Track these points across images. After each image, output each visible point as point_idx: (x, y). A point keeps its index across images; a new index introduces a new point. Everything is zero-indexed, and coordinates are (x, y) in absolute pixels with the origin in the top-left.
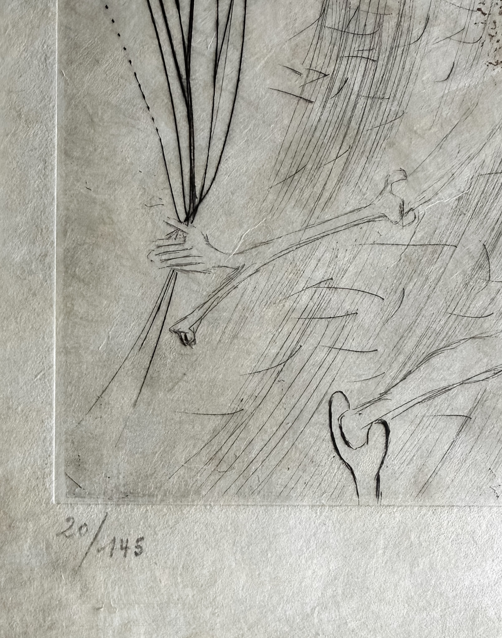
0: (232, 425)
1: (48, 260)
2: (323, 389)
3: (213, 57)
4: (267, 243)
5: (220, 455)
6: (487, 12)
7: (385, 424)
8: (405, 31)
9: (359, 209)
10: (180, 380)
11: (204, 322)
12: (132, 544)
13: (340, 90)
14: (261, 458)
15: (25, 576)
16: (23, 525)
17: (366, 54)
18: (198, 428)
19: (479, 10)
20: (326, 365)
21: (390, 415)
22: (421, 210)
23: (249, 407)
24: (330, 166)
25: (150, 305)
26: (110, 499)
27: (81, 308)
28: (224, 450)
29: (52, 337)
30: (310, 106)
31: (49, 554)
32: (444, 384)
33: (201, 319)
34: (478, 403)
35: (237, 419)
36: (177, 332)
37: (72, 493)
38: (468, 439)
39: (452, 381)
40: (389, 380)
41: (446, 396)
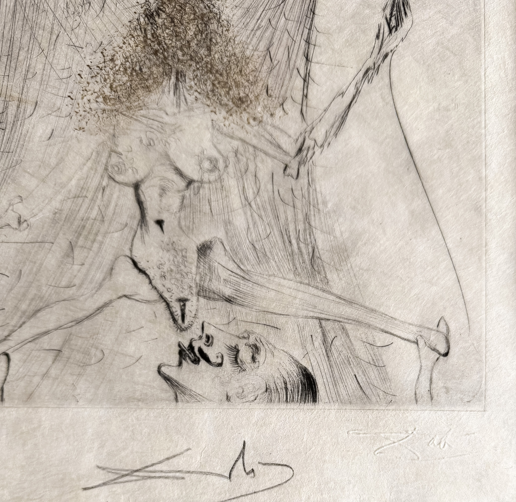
6: (74, 98)
7: (7, 355)
8: (22, 110)
19: (69, 96)
21: (12, 350)
22: (32, 220)
32: (44, 330)
34: (66, 341)
38: (59, 365)
39: (51, 328)
40: (11, 328)
41: (46, 338)
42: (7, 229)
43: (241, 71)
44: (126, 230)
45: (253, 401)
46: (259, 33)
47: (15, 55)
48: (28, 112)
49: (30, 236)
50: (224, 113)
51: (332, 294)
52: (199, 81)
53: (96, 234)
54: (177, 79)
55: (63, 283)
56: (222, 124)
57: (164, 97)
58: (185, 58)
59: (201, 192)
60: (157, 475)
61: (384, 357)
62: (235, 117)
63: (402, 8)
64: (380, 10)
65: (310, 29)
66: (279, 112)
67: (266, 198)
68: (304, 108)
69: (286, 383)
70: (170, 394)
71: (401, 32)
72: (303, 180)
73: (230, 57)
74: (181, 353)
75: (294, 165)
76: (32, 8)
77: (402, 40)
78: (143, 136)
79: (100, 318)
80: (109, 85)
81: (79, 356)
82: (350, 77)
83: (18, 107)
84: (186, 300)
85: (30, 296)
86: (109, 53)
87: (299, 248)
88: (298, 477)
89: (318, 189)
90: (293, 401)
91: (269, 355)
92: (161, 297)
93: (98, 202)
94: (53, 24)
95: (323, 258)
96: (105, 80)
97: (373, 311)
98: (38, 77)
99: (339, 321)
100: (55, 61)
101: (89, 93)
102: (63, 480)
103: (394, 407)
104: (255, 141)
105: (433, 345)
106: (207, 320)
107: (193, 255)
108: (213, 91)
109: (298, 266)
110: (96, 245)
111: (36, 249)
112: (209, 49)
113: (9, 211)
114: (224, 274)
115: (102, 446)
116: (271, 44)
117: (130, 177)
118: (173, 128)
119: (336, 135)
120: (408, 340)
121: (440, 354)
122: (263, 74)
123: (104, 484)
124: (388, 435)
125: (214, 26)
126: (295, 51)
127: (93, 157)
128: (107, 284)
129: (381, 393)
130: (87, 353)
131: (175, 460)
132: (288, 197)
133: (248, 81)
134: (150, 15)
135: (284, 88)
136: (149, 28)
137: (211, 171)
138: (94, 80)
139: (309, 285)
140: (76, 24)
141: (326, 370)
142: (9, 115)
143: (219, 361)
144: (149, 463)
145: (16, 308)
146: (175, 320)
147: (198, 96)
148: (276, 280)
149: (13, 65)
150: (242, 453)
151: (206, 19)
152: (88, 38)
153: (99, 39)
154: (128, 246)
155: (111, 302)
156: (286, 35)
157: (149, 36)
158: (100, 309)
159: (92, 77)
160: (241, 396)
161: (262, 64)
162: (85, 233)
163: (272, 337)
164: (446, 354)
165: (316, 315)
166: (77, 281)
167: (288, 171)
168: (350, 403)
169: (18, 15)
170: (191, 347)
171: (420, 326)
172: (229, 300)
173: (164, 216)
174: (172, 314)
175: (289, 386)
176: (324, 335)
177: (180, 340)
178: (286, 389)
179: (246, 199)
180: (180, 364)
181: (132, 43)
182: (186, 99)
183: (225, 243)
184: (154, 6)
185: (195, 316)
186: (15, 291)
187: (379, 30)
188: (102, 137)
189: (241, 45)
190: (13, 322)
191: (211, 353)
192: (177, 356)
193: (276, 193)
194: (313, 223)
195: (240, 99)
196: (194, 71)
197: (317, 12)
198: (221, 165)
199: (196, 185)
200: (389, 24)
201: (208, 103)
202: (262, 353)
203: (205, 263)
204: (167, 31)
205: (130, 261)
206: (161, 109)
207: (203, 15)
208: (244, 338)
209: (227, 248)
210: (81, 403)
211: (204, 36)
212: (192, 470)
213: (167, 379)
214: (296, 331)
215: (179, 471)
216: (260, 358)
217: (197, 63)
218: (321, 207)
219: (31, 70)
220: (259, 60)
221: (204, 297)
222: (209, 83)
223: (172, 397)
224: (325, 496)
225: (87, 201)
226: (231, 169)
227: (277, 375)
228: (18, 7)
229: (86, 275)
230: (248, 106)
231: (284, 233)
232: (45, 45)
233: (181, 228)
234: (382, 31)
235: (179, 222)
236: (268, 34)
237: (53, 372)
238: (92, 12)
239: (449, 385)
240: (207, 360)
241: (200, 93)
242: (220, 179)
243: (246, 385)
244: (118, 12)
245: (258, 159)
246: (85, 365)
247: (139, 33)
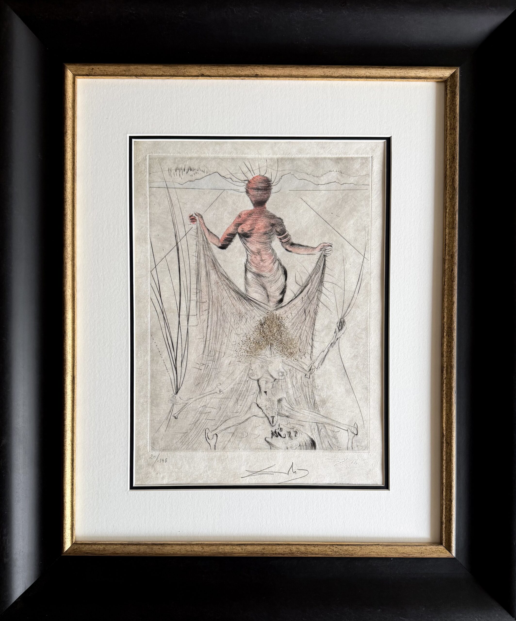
0: (185, 435)
1: (147, 402)
2: (204, 427)
3: (181, 361)
4: (192, 398)
5: (183, 441)
6: (237, 351)
7: (217, 435)
9: (211, 391)
10: (175, 426)
11: (180, 414)
12: (165, 460)
13: (207, 367)
14: (191, 442)
15: (142, 467)
16: (142, 456)
17: (212, 360)
18: (178, 436)
19: (235, 351)
20: (205, 423)
21: (218, 433)
22: (224, 391)
23: (189, 431)
24: (205, 383)
25: (168, 411)
26: (160, 451)
27: (154, 412)
28: (184, 440)
29: (148, 417)
30: (201, 370)
31: (147, 462)
32: (228, 426)
33: (179, 414)
34: (236, 430)
35: (186, 434)
36: (174, 416)
37: (152, 450)
38: (234, 438)
39: (230, 426)
40: (217, 426)
41: (229, 429)
42: (216, 394)
43: (291, 343)
44: (255, 394)
45: (295, 449)
46: (297, 331)
47: (218, 337)
48: (222, 356)
49: (223, 396)
50: (286, 357)
51: (320, 415)
52: (278, 346)
53: (245, 396)
54: (271, 346)
55: (235, 412)
56: (285, 361)
57: (267, 352)
58: (273, 339)
59: (279, 383)
60: (265, 473)
61: (337, 435)
62: (290, 359)
63: (343, 323)
64: (336, 324)
65: (313, 330)
66: (303, 357)
67: (299, 385)
68: (311, 356)
69: (306, 444)
70: (269, 447)
71: (343, 331)
72: (311, 379)
73: (288, 339)
74: (272, 434)
75: (308, 374)
76: (223, 321)
77: (343, 334)
78: (260, 364)
79: (246, 423)
80: (248, 347)
81: (240, 435)
82: (326, 346)
83: (219, 354)
84: (274, 417)
85: (224, 416)
86: (248, 337)
87: (310, 400)
88: (310, 474)
89: (316, 382)
90: (308, 449)
91: (300, 434)
92: (266, 416)
93: (246, 385)
94: (230, 327)
95: (318, 403)
96: (247, 346)
97: (333, 420)
98: (225, 344)
99: (323, 424)
100: (231, 339)
101: (242, 350)
102: (235, 475)
103: (340, 451)
104: (296, 367)
105: (353, 431)
106: (281, 423)
107: (276, 403)
108: (282, 350)
109: (310, 406)
110: (245, 399)
111: (225, 400)
112: (281, 336)
113: (217, 388)
114: (286, 408)
115: (247, 464)
116: (301, 335)
117: (256, 378)
118: (270, 362)
119: (321, 365)
120: (345, 430)
121: (355, 434)
122: (298, 345)
123: (248, 476)
124: (339, 460)
125: (282, 329)
126: (309, 337)
127: (244, 371)
128: (249, 412)
129: (336, 447)
130: (242, 434)
131: (270, 468)
132: (306, 384)
133: (293, 347)
134: (262, 325)
135: (305, 349)
136: (261, 329)
137: (282, 376)
138: (244, 345)
139: (313, 412)
140: (237, 327)
141: (319, 439)
142: (216, 357)
143: (284, 436)
144: (262, 469)
145: (219, 419)
146: (270, 423)
147: (278, 352)
148: (303, 410)
149: (217, 340)
150: (292, 466)
151: (280, 326)
152: (241, 332)
153: (245, 332)
154: (256, 400)
155: (250, 417)
156: (306, 332)
157: (261, 331)
158: (247, 420)
159: (243, 344)
160: (291, 447)
161: (298, 341)
162: (242, 395)
163: (301, 428)
164: (357, 435)
165: (315, 422)
166: (239, 411)
167: (306, 376)
168: (327, 450)
169: (218, 323)
170: (275, 432)
171: (349, 425)
172: (287, 417)
173: (267, 390)
174: (269, 421)
175: (307, 444)
176: (318, 428)
177: (272, 429)
178: (306, 445)
179: (293, 385)
180: (272, 437)
181: (256, 334)
182: (273, 352)
183: (286, 399)
184: (263, 322)
185: (277, 422)
186: (219, 413)
187: (336, 330)
188: (246, 364)
189: (291, 335)
190: (218, 424)
191: (282, 433)
192: (271, 435)
193: (303, 383)
194: (314, 393)
195: (291, 353)
196: (276, 343)
197: (315, 324)
198: (285, 374)
199: (277, 380)
200: (339, 329)
201: (281, 354)
202: (298, 433)
203: (280, 405)
204: (267, 330)
205: (256, 404)
206: (265, 356)
207: (279, 325)
208: (292, 429)
209: (287, 400)
210: (241, 450)
211: (279, 332)
212: (276, 471)
213: (268, 442)
214: (309, 427)
215: (272, 472)
216: (298, 435)
217: (277, 341)
218: (317, 387)
219: (223, 342)
220: (297, 340)
221: (280, 416)
222: (281, 347)
223: (270, 448)
224: (319, 480)
225: (242, 385)
226: (288, 375)
227: (303, 441)
228: (218, 321)
229: (242, 409)
230: (293, 355)
231: (305, 395)
232: (227, 334)
233: (272, 394)
234: (336, 331)
235: (272, 392)
236: (300, 331)
237: (231, 440)
238: (243, 323)
239: (358, 444)
240: (281, 436)
241: (278, 351)
242: (285, 378)
243: (293, 444)
244: (251, 323)
245: (297, 372)
246: (242, 438)
247: (258, 330)
